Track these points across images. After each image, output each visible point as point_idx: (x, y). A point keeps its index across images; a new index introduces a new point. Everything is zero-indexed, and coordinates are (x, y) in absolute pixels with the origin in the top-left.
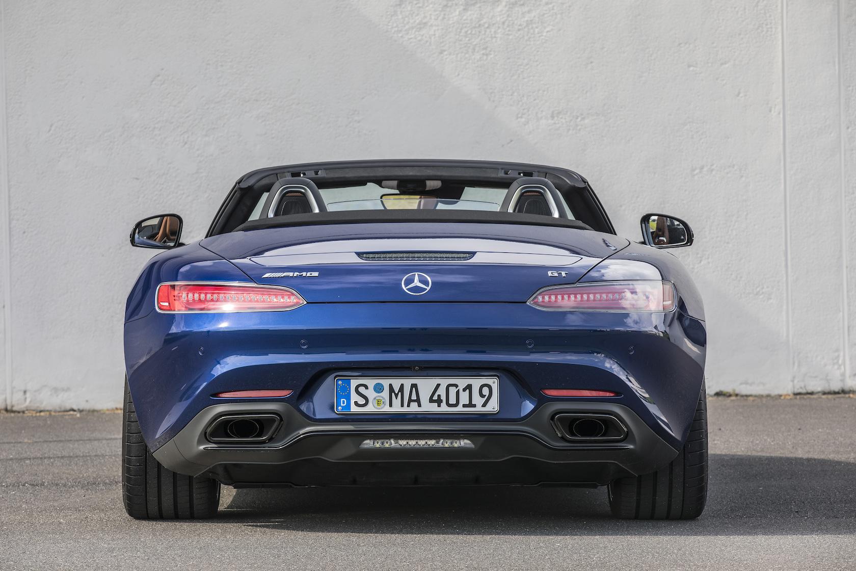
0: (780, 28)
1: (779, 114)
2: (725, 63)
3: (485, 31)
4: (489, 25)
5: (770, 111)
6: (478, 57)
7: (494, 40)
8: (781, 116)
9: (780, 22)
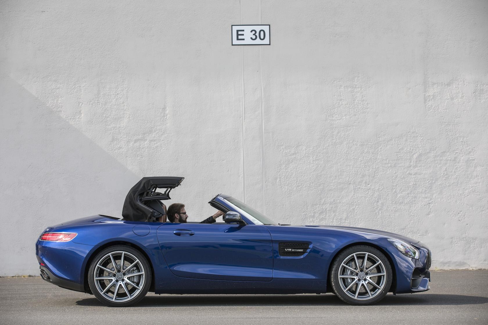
0: (242, 149)
1: (242, 177)
2: (224, 160)
3: (142, 150)
4: (143, 147)
5: (239, 176)
6: (139, 158)
7: (144, 153)
8: (243, 178)
9: (242, 147)
